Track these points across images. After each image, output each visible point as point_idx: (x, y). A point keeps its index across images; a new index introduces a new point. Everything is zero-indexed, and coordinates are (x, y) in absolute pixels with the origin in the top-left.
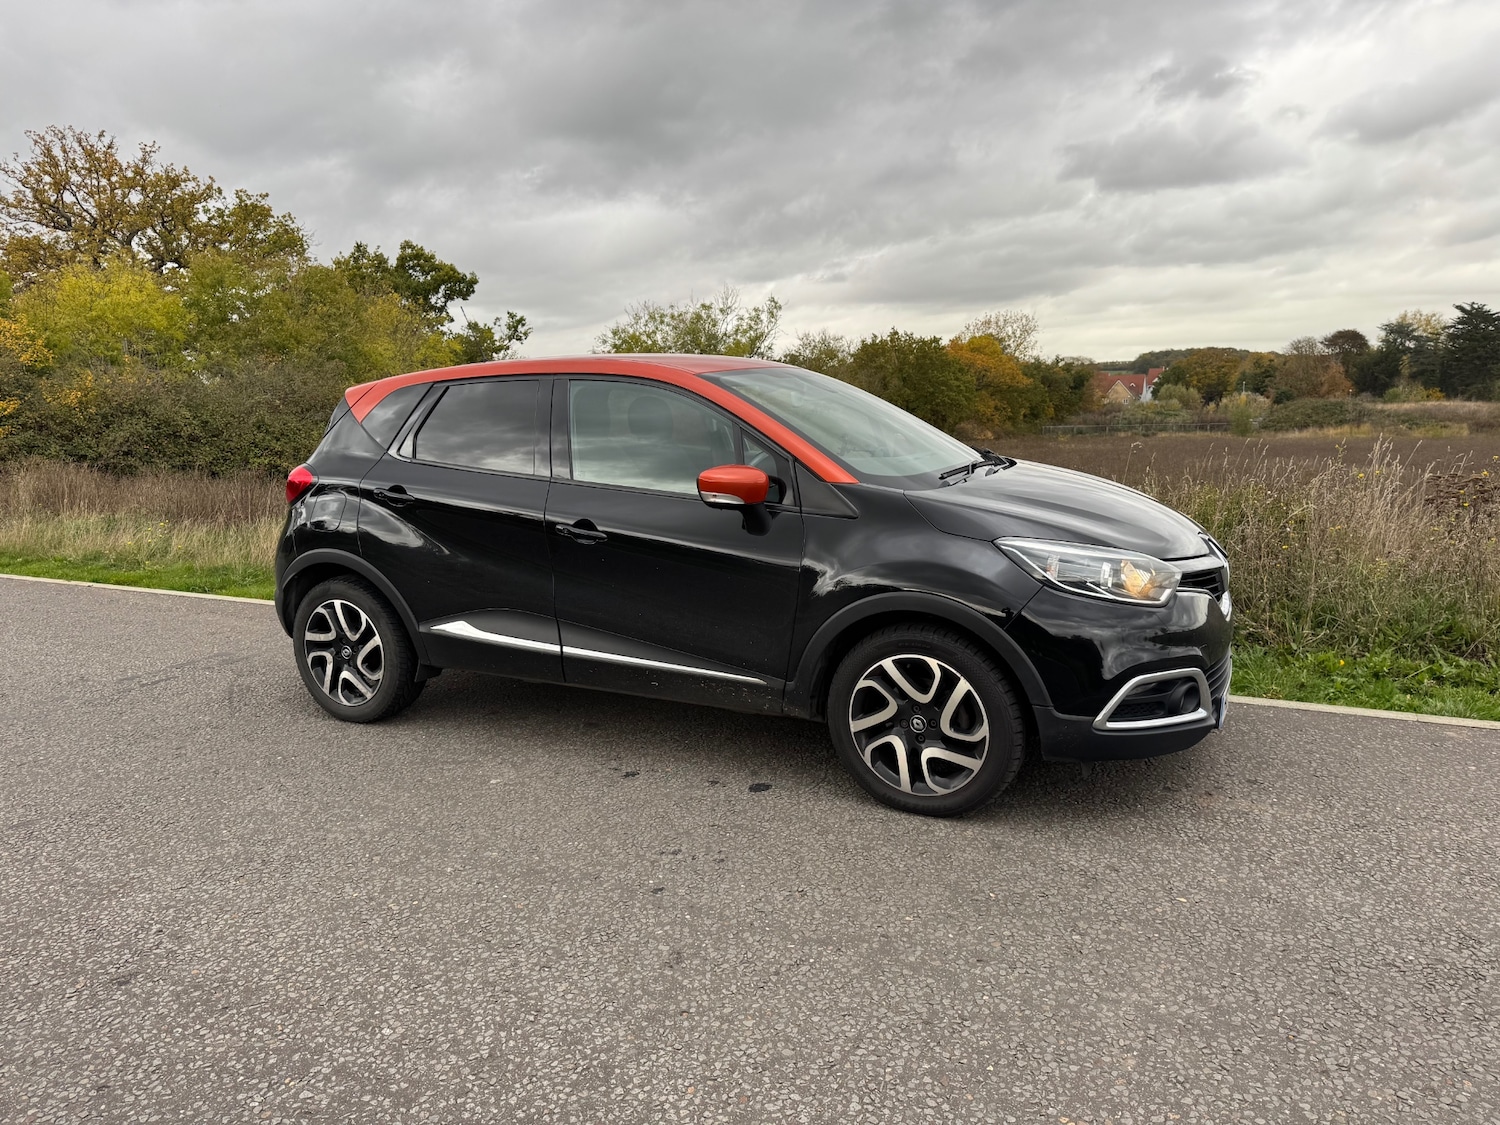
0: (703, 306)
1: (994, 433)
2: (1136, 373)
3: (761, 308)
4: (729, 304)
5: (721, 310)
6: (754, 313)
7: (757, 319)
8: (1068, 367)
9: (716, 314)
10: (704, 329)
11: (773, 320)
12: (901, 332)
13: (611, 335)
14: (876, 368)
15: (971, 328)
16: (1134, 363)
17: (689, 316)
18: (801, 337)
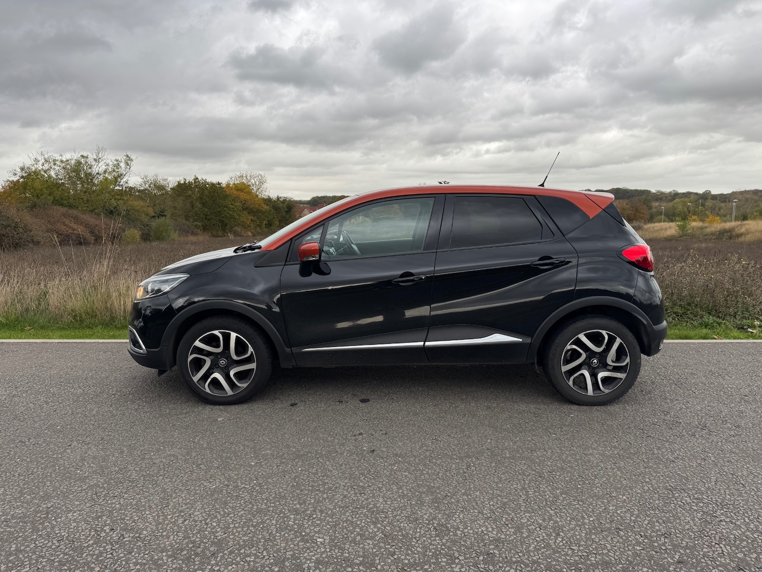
0: (82, 156)
1: (252, 233)
2: (312, 206)
3: (120, 160)
4: (100, 156)
5: (95, 160)
6: (116, 163)
7: (117, 166)
8: (285, 201)
9: (91, 160)
10: (84, 169)
11: (128, 167)
12: (200, 178)
13: (19, 170)
14: (187, 196)
15: (233, 179)
16: (310, 201)
17: (73, 162)
18: (142, 177)
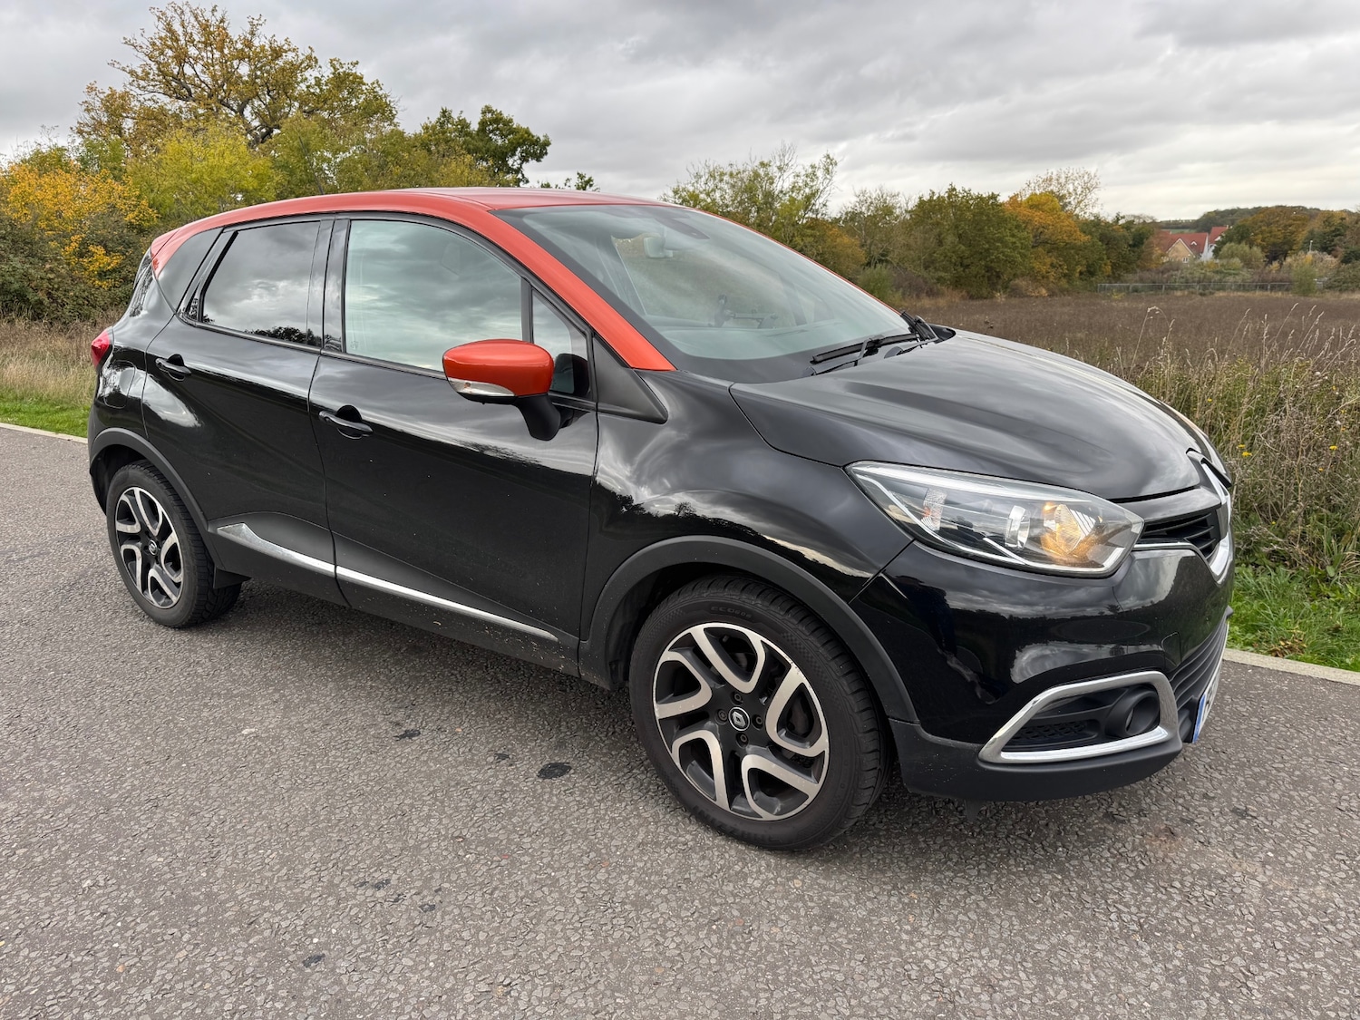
0: (761, 164)
1: (1048, 290)
2: (1200, 232)
3: (817, 165)
4: (786, 162)
5: (779, 168)
6: (810, 170)
7: (813, 176)
8: (1129, 225)
9: (773, 170)
10: (762, 187)
11: (828, 177)
12: (959, 189)
13: (672, 194)
14: (933, 224)
15: (1032, 185)
16: (1198, 221)
17: (745, 176)
18: (858, 194)
